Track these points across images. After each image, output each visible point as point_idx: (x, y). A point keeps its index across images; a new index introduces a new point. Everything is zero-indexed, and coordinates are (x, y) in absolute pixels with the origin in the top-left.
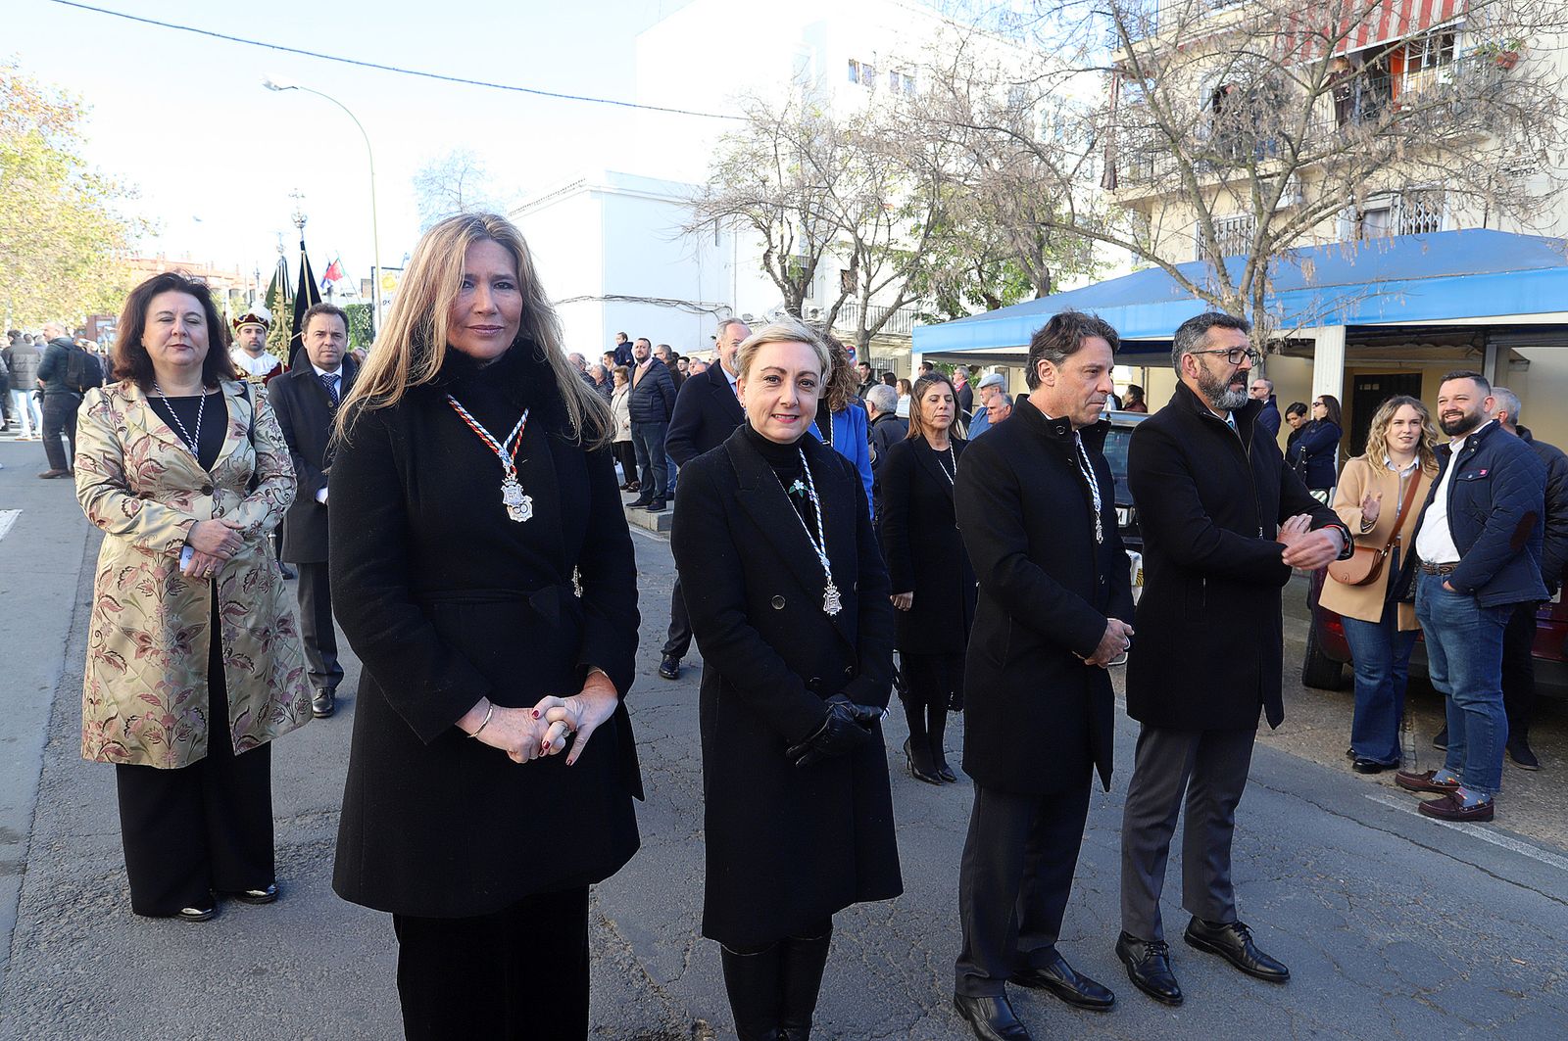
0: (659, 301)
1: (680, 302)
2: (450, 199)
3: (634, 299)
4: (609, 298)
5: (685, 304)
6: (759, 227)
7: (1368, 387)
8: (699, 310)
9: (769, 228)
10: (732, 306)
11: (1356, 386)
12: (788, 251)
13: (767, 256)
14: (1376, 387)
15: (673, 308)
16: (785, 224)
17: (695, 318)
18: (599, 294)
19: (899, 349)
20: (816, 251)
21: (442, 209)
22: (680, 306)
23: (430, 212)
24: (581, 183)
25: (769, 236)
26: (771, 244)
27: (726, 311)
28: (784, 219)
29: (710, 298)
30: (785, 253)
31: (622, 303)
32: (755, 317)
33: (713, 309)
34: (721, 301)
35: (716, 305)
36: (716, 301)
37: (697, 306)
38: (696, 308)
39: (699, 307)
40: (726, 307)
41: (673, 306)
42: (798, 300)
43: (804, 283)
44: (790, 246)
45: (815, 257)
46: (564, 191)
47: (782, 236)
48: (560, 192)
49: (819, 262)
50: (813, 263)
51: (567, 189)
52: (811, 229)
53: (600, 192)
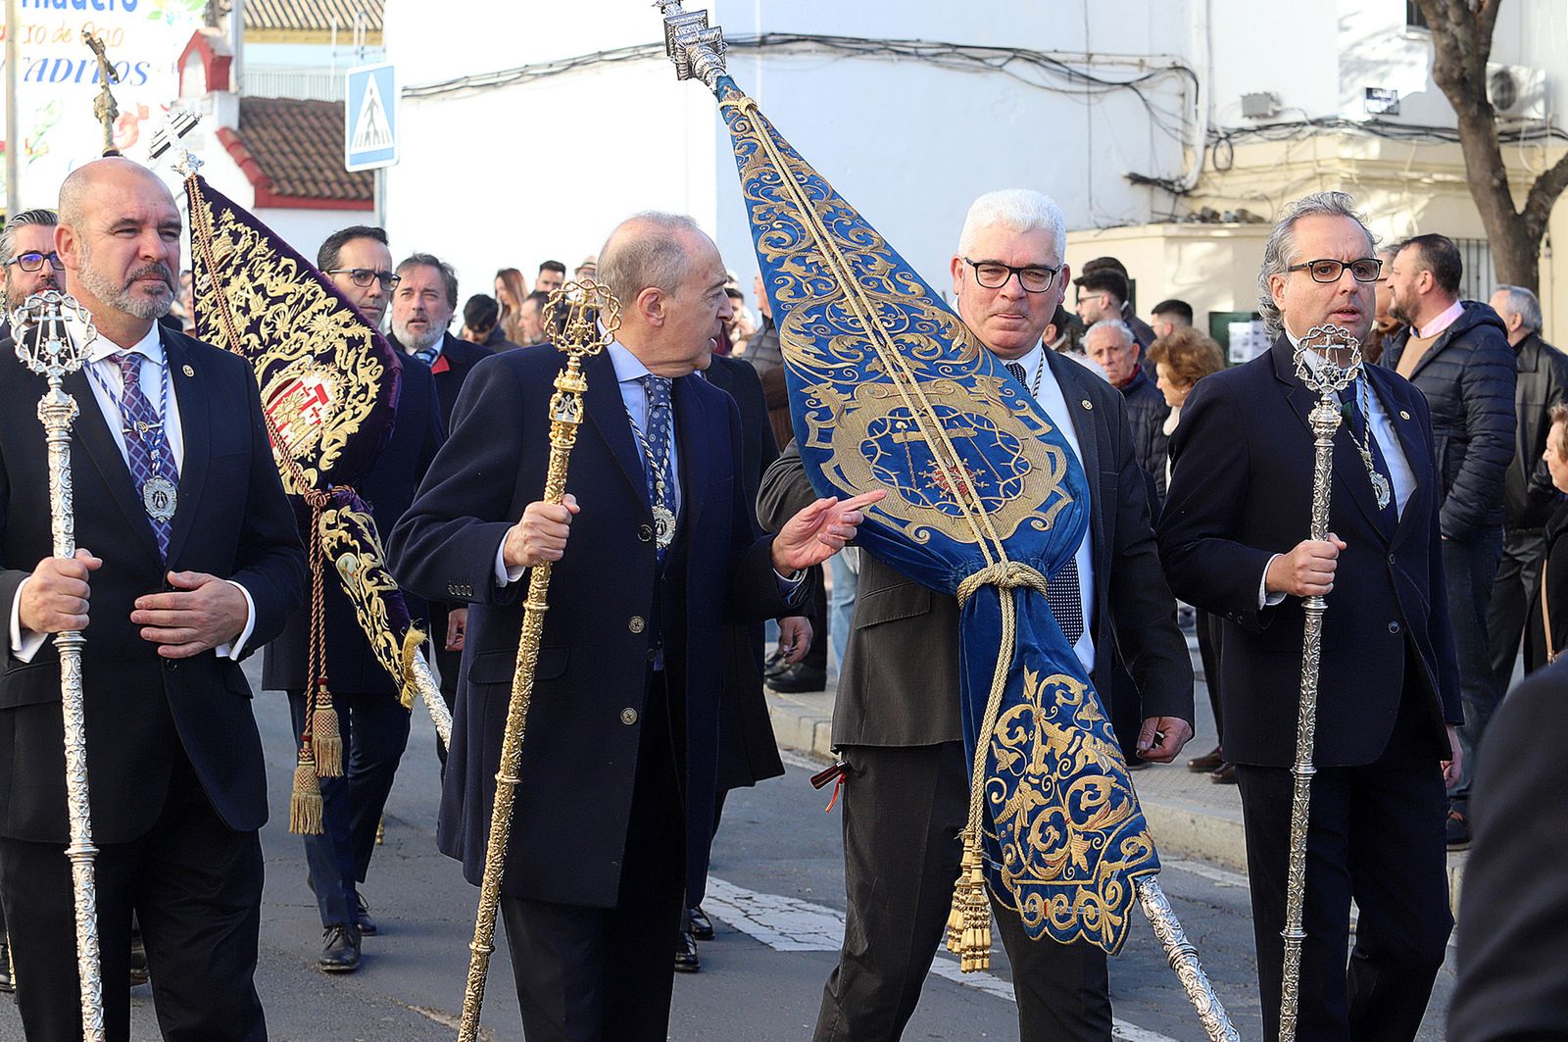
0: (948, 53)
1: (1016, 54)
3: (859, 47)
5: (1035, 58)
8: (1079, 77)
10: (1196, 61)
15: (996, 76)
17: (1066, 110)
22: (1018, 67)
27: (1174, 84)
29: (1122, 37)
32: (1287, 104)
33: (1131, 74)
34: (1158, 47)
35: (1141, 64)
36: (1142, 49)
37: (1076, 67)
38: (1071, 75)
39: (1082, 69)
40: (1176, 68)
41: (991, 68)
42: (1477, 44)
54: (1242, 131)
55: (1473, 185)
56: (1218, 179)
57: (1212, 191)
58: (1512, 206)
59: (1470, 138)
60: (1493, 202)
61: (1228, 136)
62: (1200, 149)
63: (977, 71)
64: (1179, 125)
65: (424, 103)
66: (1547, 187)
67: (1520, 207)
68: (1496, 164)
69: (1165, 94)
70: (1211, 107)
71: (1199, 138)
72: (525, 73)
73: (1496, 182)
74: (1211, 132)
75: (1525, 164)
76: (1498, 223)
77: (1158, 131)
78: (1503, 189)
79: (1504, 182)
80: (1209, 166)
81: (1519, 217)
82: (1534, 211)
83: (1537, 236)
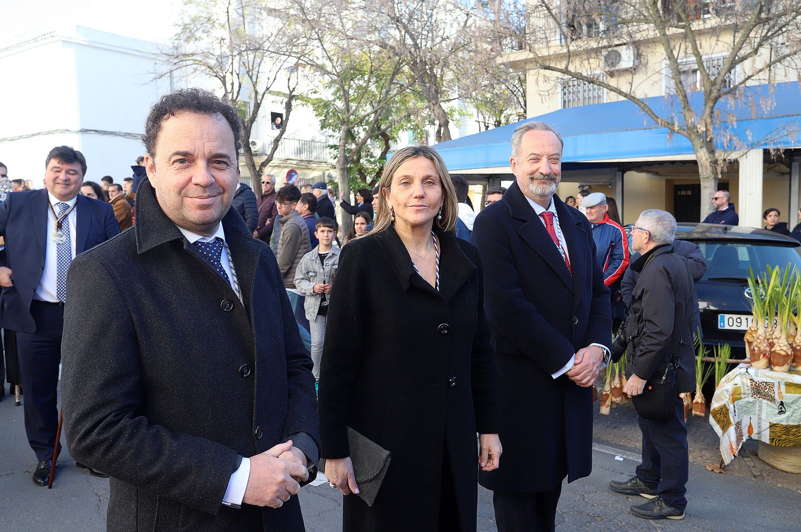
3: (105, 133)
4: (85, 131)
6: (216, 76)
7: (683, 193)
9: (224, 77)
11: (675, 192)
12: (237, 98)
14: (689, 193)
16: (234, 74)
18: (75, 127)
19: (315, 171)
20: (259, 97)
24: (52, 34)
25: (224, 83)
26: (226, 90)
28: (234, 71)
31: (96, 136)
42: (248, 134)
43: (251, 121)
44: (238, 93)
45: (259, 102)
46: (35, 40)
47: (232, 84)
48: (31, 41)
49: (261, 105)
50: (258, 106)
51: (38, 39)
52: (254, 80)
53: (71, 42)
55: (247, 165)
58: (255, 169)
59: (246, 154)
60: (252, 168)
66: (264, 164)
67: (258, 169)
68: (252, 160)
72: (21, 137)
73: (252, 164)
75: (258, 161)
78: (254, 166)
79: (254, 163)
81: (258, 171)
82: (261, 170)
83: (262, 175)
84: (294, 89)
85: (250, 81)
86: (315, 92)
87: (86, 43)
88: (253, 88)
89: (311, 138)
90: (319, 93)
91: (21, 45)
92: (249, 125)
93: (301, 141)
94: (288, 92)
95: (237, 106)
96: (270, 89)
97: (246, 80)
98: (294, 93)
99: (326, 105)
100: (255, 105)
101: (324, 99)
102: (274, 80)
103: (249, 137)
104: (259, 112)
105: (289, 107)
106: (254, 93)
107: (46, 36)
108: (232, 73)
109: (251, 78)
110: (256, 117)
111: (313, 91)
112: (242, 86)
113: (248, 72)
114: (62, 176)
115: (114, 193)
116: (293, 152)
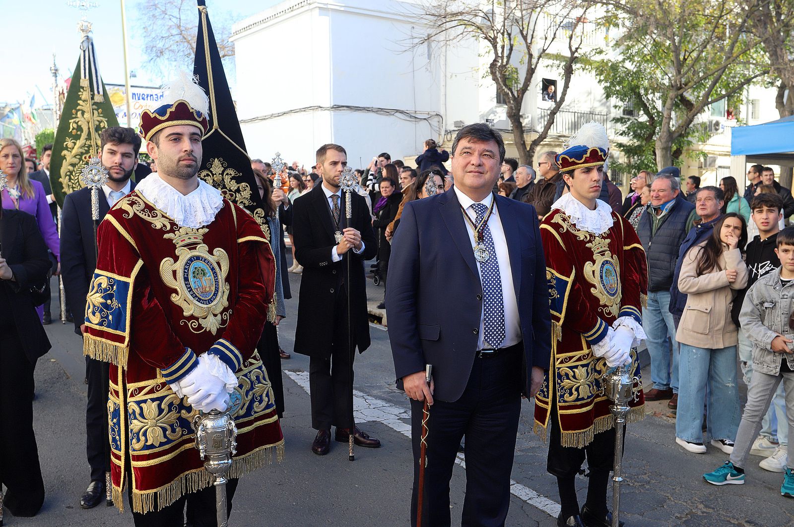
0: (380, 111)
1: (397, 111)
2: (171, 23)
3: (358, 109)
4: (336, 107)
5: (402, 112)
6: (486, 38)
8: (413, 117)
9: (495, 38)
10: (442, 113)
12: (508, 62)
13: (493, 66)
15: (392, 117)
16: (506, 35)
17: (410, 126)
18: (328, 103)
20: (534, 61)
21: (163, 32)
22: (398, 114)
23: (153, 35)
25: (495, 47)
26: (496, 53)
27: (436, 119)
29: (424, 107)
30: (505, 63)
33: (426, 116)
34: (433, 110)
35: (429, 114)
36: (429, 110)
37: (412, 114)
38: (411, 117)
39: (414, 115)
40: (437, 115)
41: (391, 115)
42: (518, 106)
43: (523, 90)
44: (509, 57)
45: (533, 67)
46: (291, 9)
47: (503, 47)
48: (287, 11)
49: (536, 71)
50: (531, 72)
51: (295, 8)
52: (529, 41)
53: (327, 9)
54: (454, 131)
55: (516, 144)
56: (448, 143)
57: (446, 146)
58: (526, 148)
59: (516, 131)
60: (521, 147)
61: (450, 132)
62: (443, 135)
63: (387, 115)
64: (438, 129)
65: (247, 124)
66: (536, 143)
67: (528, 149)
68: (522, 137)
69: (434, 121)
70: (446, 125)
71: (443, 133)
72: (272, 116)
73: (522, 142)
74: (446, 131)
75: (530, 138)
76: (522, 153)
77: (433, 132)
78: (524, 144)
79: (524, 142)
80: (446, 140)
81: (528, 151)
82: (532, 150)
83: (533, 156)
84: (577, 49)
85: (523, 42)
86: (601, 52)
87: (342, 9)
88: (526, 51)
89: (589, 110)
90: (604, 53)
91: (276, 16)
92: (520, 96)
93: (576, 114)
94: (568, 54)
95: (507, 73)
96: (546, 52)
97: (518, 41)
98: (576, 55)
99: (614, 67)
100: (528, 71)
101: (613, 60)
102: (553, 39)
103: (519, 110)
104: (532, 79)
105: (569, 72)
106: (527, 56)
107: (303, 4)
108: (503, 34)
109: (525, 38)
110: (528, 86)
111: (598, 50)
112: (514, 48)
113: (521, 32)
114: (474, 159)
115: (406, 181)
116: (567, 128)
